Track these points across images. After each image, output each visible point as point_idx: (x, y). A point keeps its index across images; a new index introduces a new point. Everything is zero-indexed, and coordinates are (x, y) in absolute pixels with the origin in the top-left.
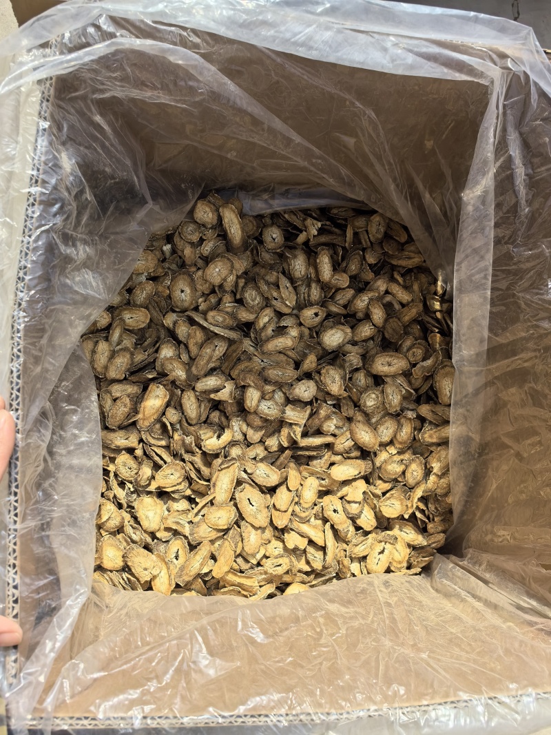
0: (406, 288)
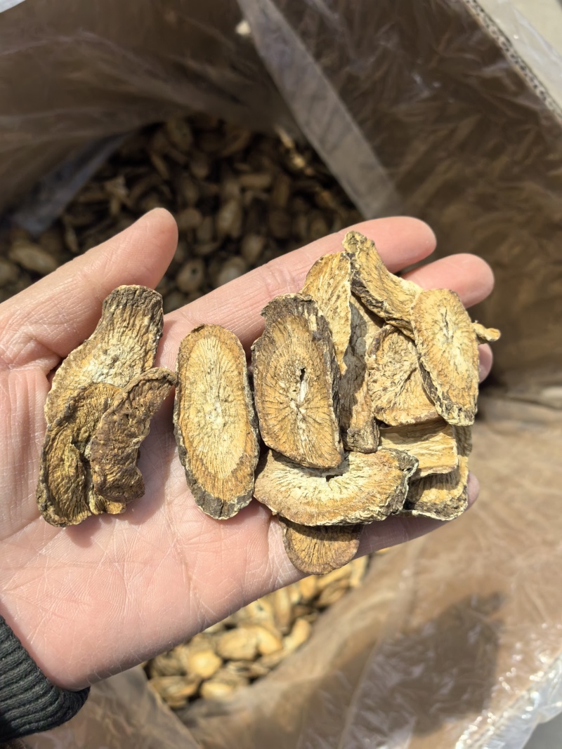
0: (258, 170)
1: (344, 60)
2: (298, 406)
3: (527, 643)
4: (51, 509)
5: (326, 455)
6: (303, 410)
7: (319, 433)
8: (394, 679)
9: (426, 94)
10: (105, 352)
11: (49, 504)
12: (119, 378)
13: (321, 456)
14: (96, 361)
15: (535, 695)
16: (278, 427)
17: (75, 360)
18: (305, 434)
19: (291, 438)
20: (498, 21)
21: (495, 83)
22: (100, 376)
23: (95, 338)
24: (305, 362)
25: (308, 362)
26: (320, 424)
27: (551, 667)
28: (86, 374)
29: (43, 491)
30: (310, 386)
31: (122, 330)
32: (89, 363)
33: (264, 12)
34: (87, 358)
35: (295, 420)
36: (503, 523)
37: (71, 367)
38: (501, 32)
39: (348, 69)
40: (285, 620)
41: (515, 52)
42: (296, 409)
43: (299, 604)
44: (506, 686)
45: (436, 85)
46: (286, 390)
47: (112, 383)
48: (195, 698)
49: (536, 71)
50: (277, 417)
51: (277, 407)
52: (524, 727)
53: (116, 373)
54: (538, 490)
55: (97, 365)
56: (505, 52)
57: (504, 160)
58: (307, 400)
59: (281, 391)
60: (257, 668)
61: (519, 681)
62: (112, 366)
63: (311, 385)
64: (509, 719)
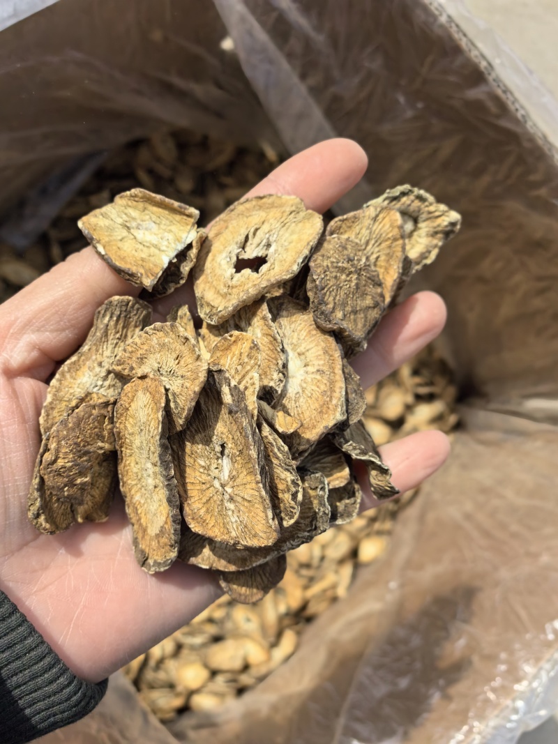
1: (329, 81)
2: (223, 486)
3: (511, 652)
4: (42, 518)
5: (261, 534)
6: (229, 490)
7: (250, 511)
8: (381, 690)
9: (409, 114)
10: (100, 364)
11: (41, 511)
12: (112, 389)
13: (255, 536)
14: (91, 373)
15: (520, 704)
16: (204, 509)
17: (69, 371)
18: (235, 516)
19: (220, 521)
20: (480, 45)
21: (478, 106)
22: (94, 388)
23: (89, 350)
24: (224, 436)
25: (227, 436)
26: (249, 501)
27: (536, 677)
28: (81, 386)
29: (37, 499)
30: (233, 463)
31: (115, 342)
32: (84, 375)
33: (250, 33)
34: (82, 369)
35: (222, 500)
36: (487, 534)
37: (65, 379)
38: (483, 57)
39: (333, 90)
40: (272, 631)
41: (497, 76)
42: (220, 488)
43: (287, 614)
44: (491, 696)
45: (420, 105)
46: (207, 468)
47: (106, 394)
48: (184, 710)
49: (517, 95)
50: (201, 499)
51: (198, 488)
52: (509, 735)
53: (109, 385)
54: (521, 501)
55: (92, 377)
56: (487, 76)
57: (486, 180)
58: (233, 478)
59: (202, 470)
60: (245, 679)
61: (504, 691)
62: (105, 378)
63: (234, 461)
64: (495, 728)
